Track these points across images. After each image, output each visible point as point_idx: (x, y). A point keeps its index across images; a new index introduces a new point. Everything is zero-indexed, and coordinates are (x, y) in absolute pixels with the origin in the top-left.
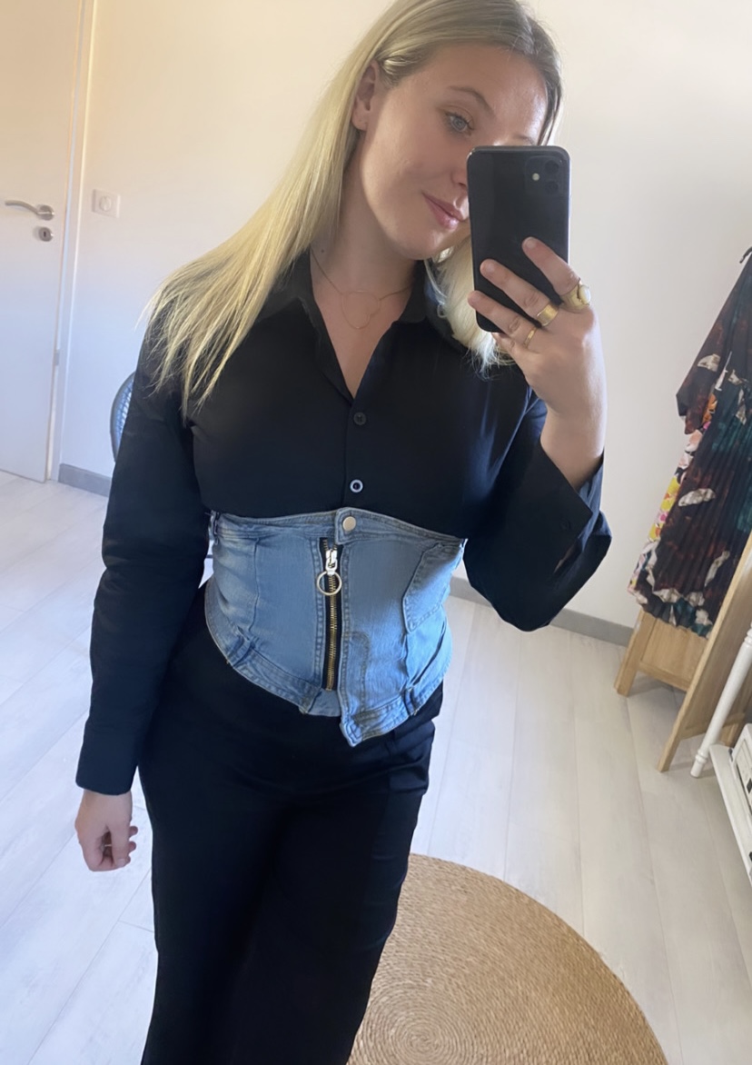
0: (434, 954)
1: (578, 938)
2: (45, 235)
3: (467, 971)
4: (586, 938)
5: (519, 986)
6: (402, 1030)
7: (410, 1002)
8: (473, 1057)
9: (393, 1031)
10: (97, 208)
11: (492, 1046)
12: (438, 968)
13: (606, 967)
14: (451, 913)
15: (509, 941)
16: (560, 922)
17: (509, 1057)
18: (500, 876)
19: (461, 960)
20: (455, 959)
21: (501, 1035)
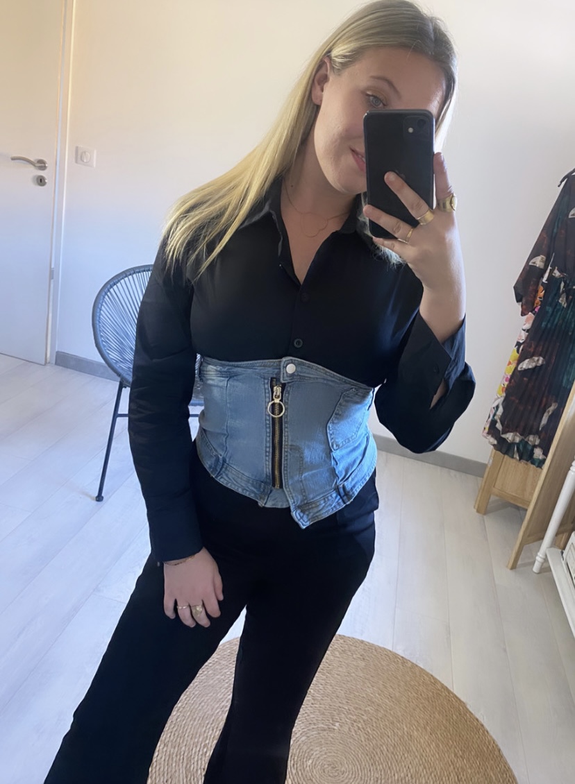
0: (341, 705)
1: (449, 691)
2: (41, 181)
3: (365, 718)
4: (455, 693)
5: (405, 727)
6: (317, 760)
7: (323, 741)
8: (370, 779)
9: (310, 761)
10: (79, 160)
11: (384, 770)
12: (343, 715)
13: (470, 712)
14: (353, 674)
15: (397, 694)
16: (435, 681)
17: (398, 780)
18: (389, 647)
19: (360, 709)
20: (356, 708)
21: (391, 764)
